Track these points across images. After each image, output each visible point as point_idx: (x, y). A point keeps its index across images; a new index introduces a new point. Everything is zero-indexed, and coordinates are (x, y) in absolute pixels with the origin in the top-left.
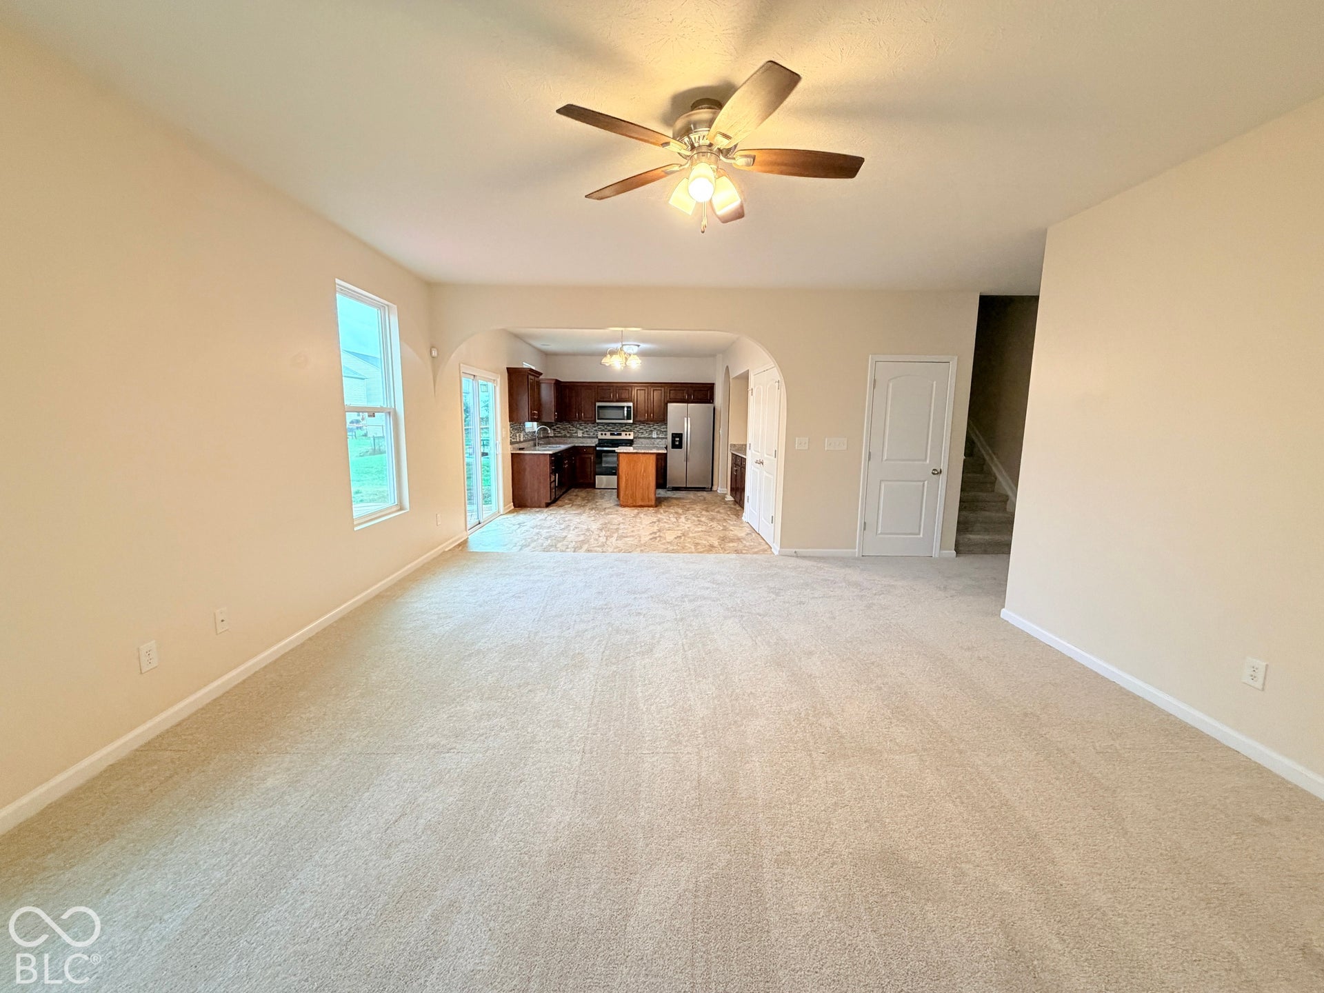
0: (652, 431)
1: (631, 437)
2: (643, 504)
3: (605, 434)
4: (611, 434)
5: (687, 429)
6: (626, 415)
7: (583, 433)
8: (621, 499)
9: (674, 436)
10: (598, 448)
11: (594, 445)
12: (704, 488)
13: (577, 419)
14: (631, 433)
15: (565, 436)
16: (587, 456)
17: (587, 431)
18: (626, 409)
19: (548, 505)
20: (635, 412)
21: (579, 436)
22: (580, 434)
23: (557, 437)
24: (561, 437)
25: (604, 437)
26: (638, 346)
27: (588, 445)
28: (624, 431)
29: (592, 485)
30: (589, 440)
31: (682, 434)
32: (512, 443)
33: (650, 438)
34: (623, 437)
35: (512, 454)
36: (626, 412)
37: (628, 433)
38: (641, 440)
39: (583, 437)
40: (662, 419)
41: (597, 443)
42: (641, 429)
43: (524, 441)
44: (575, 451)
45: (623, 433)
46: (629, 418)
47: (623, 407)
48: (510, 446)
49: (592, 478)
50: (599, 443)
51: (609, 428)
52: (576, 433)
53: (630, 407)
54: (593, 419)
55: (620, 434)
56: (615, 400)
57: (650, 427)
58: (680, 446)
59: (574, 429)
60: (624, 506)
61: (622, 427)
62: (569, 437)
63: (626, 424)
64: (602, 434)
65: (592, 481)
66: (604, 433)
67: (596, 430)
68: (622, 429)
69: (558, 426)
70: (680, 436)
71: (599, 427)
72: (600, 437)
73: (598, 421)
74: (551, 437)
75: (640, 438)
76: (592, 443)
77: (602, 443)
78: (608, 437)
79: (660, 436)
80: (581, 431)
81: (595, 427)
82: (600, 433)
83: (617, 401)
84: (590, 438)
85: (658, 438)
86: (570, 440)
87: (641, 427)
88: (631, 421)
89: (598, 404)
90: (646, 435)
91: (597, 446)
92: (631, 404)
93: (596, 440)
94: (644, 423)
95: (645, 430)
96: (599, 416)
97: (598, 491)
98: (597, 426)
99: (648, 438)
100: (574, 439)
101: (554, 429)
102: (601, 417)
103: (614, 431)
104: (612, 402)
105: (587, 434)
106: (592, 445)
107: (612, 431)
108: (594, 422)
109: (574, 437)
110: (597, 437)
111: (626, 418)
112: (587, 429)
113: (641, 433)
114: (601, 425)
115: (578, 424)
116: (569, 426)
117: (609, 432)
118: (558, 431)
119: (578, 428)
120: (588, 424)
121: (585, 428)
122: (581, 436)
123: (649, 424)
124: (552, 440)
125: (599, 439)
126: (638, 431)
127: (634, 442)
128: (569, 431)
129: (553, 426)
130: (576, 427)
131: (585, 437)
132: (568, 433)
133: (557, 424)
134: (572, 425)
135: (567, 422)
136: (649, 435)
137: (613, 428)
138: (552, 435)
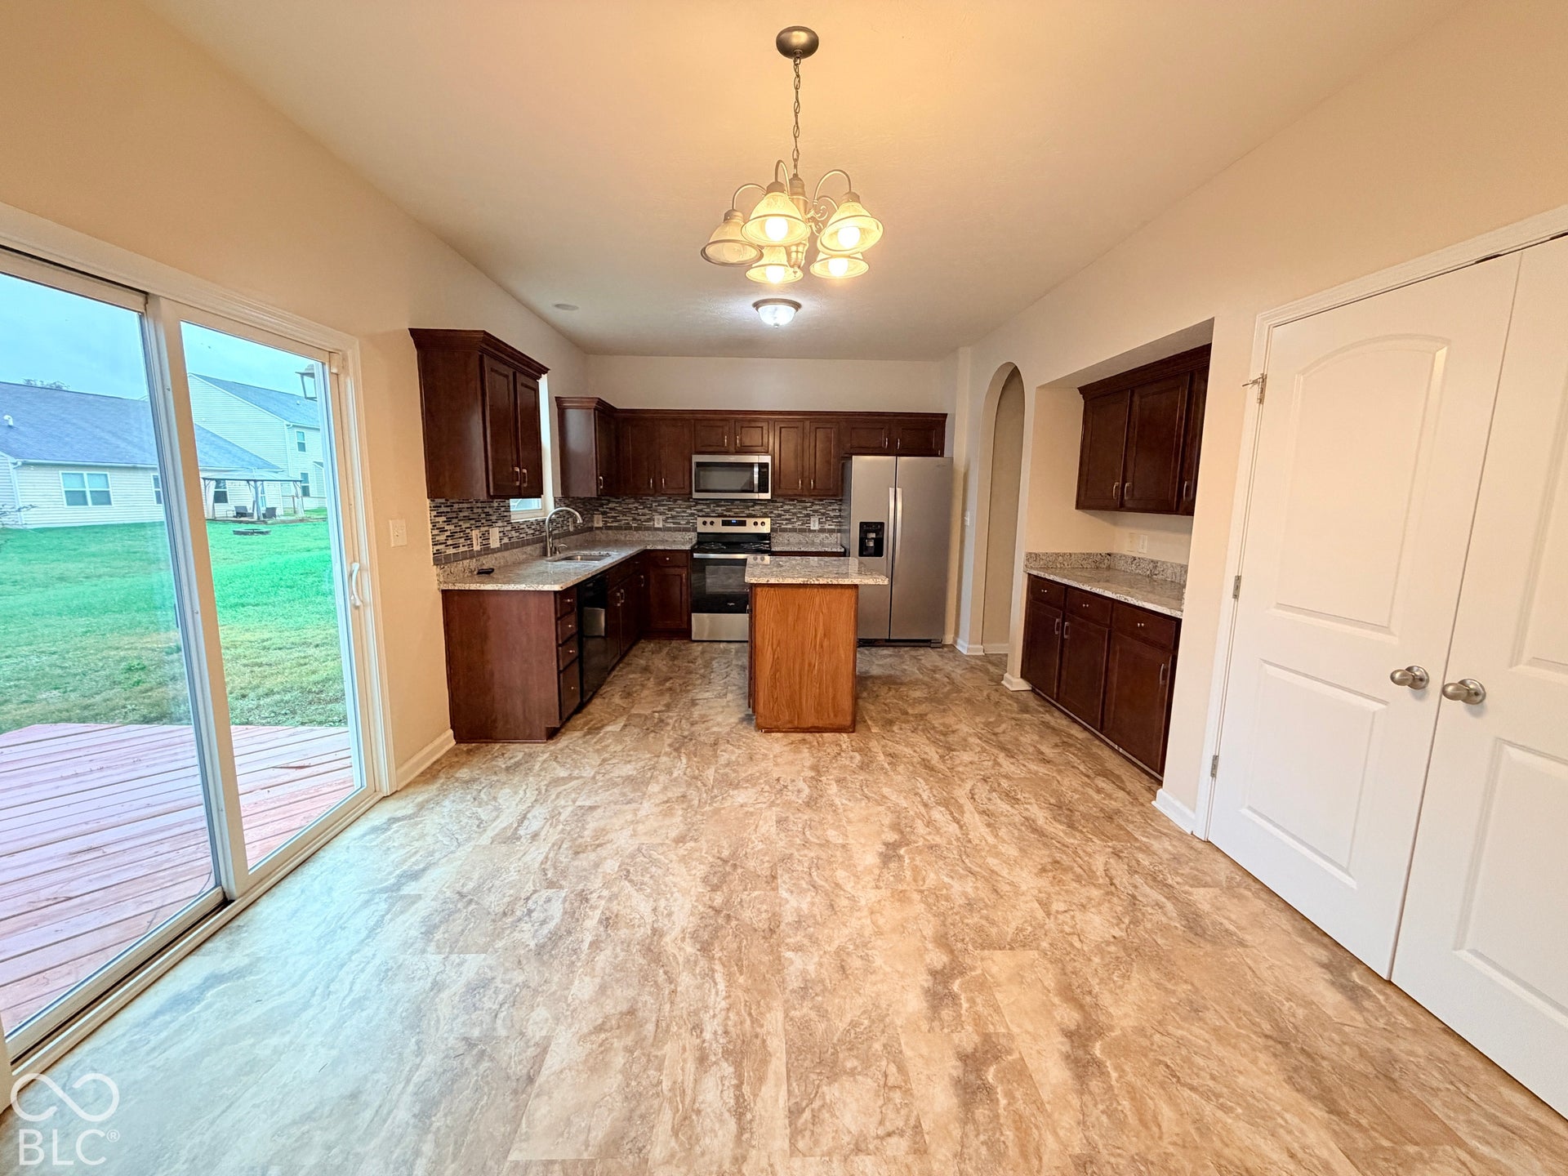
0: (808, 516)
1: (766, 529)
2: (820, 724)
3: (712, 523)
4: (725, 523)
5: (894, 511)
6: (756, 482)
7: (665, 521)
8: (761, 708)
9: (865, 527)
10: (696, 555)
11: (688, 547)
12: (929, 641)
13: (653, 491)
14: (765, 520)
15: (627, 527)
16: (673, 571)
17: (673, 517)
18: (756, 470)
19: (552, 734)
20: (777, 476)
21: (656, 526)
22: (658, 521)
23: (610, 528)
24: (616, 528)
25: (709, 529)
26: (797, 306)
27: (674, 547)
28: (750, 516)
29: (685, 634)
30: (678, 536)
31: (882, 524)
32: (439, 560)
33: (804, 531)
34: (750, 528)
35: (444, 592)
36: (756, 476)
37: (759, 521)
38: (786, 535)
39: (666, 530)
40: (835, 489)
41: (694, 541)
42: (786, 511)
43: (505, 548)
44: (646, 560)
45: (750, 521)
46: (763, 488)
47: (752, 465)
48: (435, 570)
49: (685, 618)
50: (699, 543)
51: (719, 510)
52: (651, 519)
53: (765, 465)
54: (688, 491)
55: (743, 524)
56: (732, 449)
57: (805, 508)
58: (878, 551)
59: (646, 511)
60: (769, 731)
61: (748, 508)
62: (637, 529)
63: (755, 502)
64: (705, 523)
65: (685, 626)
66: (709, 520)
67: (692, 515)
68: (747, 511)
69: (611, 505)
70: (879, 527)
71: (699, 507)
72: (701, 529)
73: (696, 495)
74: (597, 528)
75: (785, 530)
76: (683, 542)
77: (706, 542)
78: (718, 528)
79: (827, 527)
80: (661, 517)
81: (690, 507)
82: (700, 520)
83: (738, 452)
84: (679, 531)
85: (822, 531)
86: (637, 535)
87: (786, 507)
88: (767, 496)
89: (696, 458)
90: (798, 525)
91: (693, 550)
92: (767, 459)
93: (693, 536)
94: (793, 500)
95: (794, 514)
96: (699, 486)
97: (697, 649)
98: (695, 506)
99: (802, 531)
100: (646, 533)
101: (604, 513)
102: (702, 487)
103: (730, 516)
104: (727, 453)
105: (674, 523)
106: (683, 548)
107: (726, 516)
108: (688, 497)
109: (648, 529)
110: (695, 530)
111: (756, 489)
112: (674, 513)
113: (786, 519)
114: (703, 504)
115: (655, 501)
116: (636, 505)
117: (720, 520)
118: (613, 517)
119: (656, 511)
120: (675, 501)
121: (670, 509)
122: (661, 526)
123: (804, 502)
124: (601, 536)
125: (699, 533)
126: (779, 516)
127: (773, 540)
128: (636, 516)
129: (602, 505)
130: (650, 508)
131: (669, 529)
132: (634, 519)
133: (609, 502)
134: (642, 504)
135: (630, 498)
136: (802, 524)
137: (728, 510)
138: (601, 525)
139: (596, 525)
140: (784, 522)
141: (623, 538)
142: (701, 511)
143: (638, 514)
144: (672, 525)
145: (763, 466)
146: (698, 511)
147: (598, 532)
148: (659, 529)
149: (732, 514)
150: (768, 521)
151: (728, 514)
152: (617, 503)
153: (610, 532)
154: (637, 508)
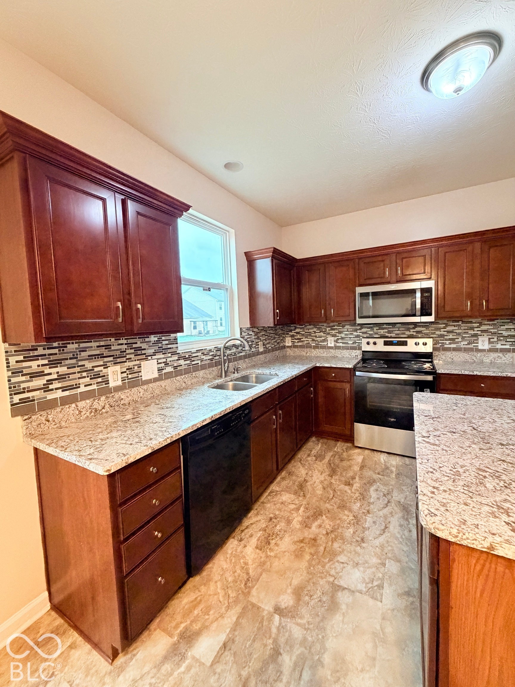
0: (476, 335)
1: (429, 349)
3: (375, 343)
4: (386, 343)
6: (418, 306)
7: (336, 341)
10: (358, 373)
11: (351, 366)
13: (324, 320)
14: (427, 340)
15: (308, 346)
16: (334, 389)
17: (342, 338)
18: (418, 295)
20: (442, 300)
21: (329, 345)
22: (331, 341)
24: (301, 347)
25: (372, 348)
27: (339, 365)
28: (411, 337)
29: (349, 439)
30: (346, 353)
33: (471, 350)
34: (412, 347)
36: (418, 301)
37: (421, 341)
38: (448, 354)
39: (336, 348)
40: (513, 309)
41: (358, 359)
42: (450, 332)
45: (411, 341)
46: (425, 312)
47: (413, 291)
49: (349, 426)
50: (364, 360)
51: (382, 332)
52: (325, 340)
53: (429, 290)
54: (353, 318)
55: (405, 344)
56: (393, 279)
57: (472, 328)
59: (322, 334)
61: (408, 329)
62: (316, 347)
63: (417, 324)
64: (368, 343)
65: (348, 431)
66: (371, 341)
67: (358, 336)
68: (408, 333)
69: (297, 330)
71: (364, 330)
72: (365, 348)
73: (359, 321)
74: (288, 347)
75: (448, 349)
76: (350, 360)
77: (367, 361)
78: (381, 347)
79: (498, 347)
80: (333, 338)
81: (356, 330)
82: (365, 341)
83: (400, 281)
84: (347, 348)
85: (492, 350)
86: (315, 352)
87: (449, 328)
88: (431, 319)
89: (360, 290)
90: (463, 344)
91: (355, 369)
92: (430, 284)
93: (358, 354)
94: (458, 321)
95: (459, 334)
96: (362, 313)
97: (358, 456)
98: (360, 329)
99: (466, 350)
100: (321, 350)
101: (292, 336)
102: (365, 314)
103: (391, 337)
104: (389, 283)
105: (343, 343)
106: (347, 366)
107: (387, 337)
108: (353, 322)
109: (323, 347)
110: (360, 348)
111: (418, 313)
112: (343, 335)
113: (450, 339)
114: (369, 328)
115: (329, 327)
116: (315, 330)
117: (382, 340)
118: (298, 339)
119: (328, 334)
120: (343, 326)
121: (340, 332)
122: (333, 345)
123: (471, 322)
124: (289, 352)
125: (363, 351)
126: (442, 336)
127: (434, 358)
128: (314, 338)
129: (291, 331)
130: (324, 332)
131: (338, 348)
132: (313, 340)
133: (296, 328)
134: (319, 329)
135: (310, 325)
136: (469, 344)
137: (389, 332)
138: (290, 344)
139: (287, 344)
140: (448, 342)
141: (305, 354)
142: (365, 333)
143: (316, 336)
144: (341, 345)
145: (426, 291)
146: (363, 333)
147: (288, 349)
148: (331, 348)
149: (393, 335)
150: (430, 342)
151: (389, 335)
152: (301, 328)
153: (296, 350)
154: (315, 332)
